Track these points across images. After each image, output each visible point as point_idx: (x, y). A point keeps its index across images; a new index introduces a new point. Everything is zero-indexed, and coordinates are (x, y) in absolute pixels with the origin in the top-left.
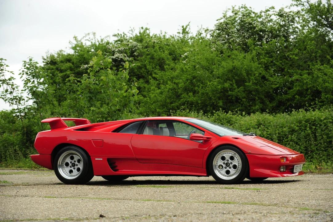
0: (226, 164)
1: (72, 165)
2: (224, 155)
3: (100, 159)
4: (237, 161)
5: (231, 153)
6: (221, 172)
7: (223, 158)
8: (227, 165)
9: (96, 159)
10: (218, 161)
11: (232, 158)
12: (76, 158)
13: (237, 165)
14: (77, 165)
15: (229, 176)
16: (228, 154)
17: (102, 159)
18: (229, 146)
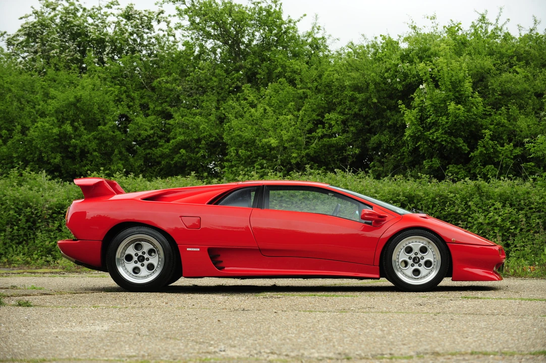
0: (414, 259)
1: (138, 259)
2: (410, 245)
3: (195, 249)
4: (433, 254)
5: (421, 241)
6: (405, 271)
7: (409, 250)
8: (416, 260)
9: (188, 249)
10: (399, 255)
11: (424, 250)
12: (146, 247)
13: (432, 260)
14: (148, 259)
15: (418, 278)
16: (416, 243)
17: (198, 249)
18: (420, 231)
